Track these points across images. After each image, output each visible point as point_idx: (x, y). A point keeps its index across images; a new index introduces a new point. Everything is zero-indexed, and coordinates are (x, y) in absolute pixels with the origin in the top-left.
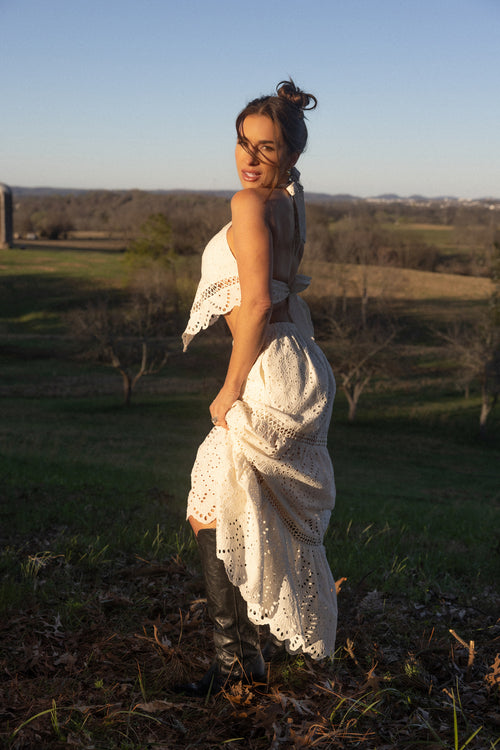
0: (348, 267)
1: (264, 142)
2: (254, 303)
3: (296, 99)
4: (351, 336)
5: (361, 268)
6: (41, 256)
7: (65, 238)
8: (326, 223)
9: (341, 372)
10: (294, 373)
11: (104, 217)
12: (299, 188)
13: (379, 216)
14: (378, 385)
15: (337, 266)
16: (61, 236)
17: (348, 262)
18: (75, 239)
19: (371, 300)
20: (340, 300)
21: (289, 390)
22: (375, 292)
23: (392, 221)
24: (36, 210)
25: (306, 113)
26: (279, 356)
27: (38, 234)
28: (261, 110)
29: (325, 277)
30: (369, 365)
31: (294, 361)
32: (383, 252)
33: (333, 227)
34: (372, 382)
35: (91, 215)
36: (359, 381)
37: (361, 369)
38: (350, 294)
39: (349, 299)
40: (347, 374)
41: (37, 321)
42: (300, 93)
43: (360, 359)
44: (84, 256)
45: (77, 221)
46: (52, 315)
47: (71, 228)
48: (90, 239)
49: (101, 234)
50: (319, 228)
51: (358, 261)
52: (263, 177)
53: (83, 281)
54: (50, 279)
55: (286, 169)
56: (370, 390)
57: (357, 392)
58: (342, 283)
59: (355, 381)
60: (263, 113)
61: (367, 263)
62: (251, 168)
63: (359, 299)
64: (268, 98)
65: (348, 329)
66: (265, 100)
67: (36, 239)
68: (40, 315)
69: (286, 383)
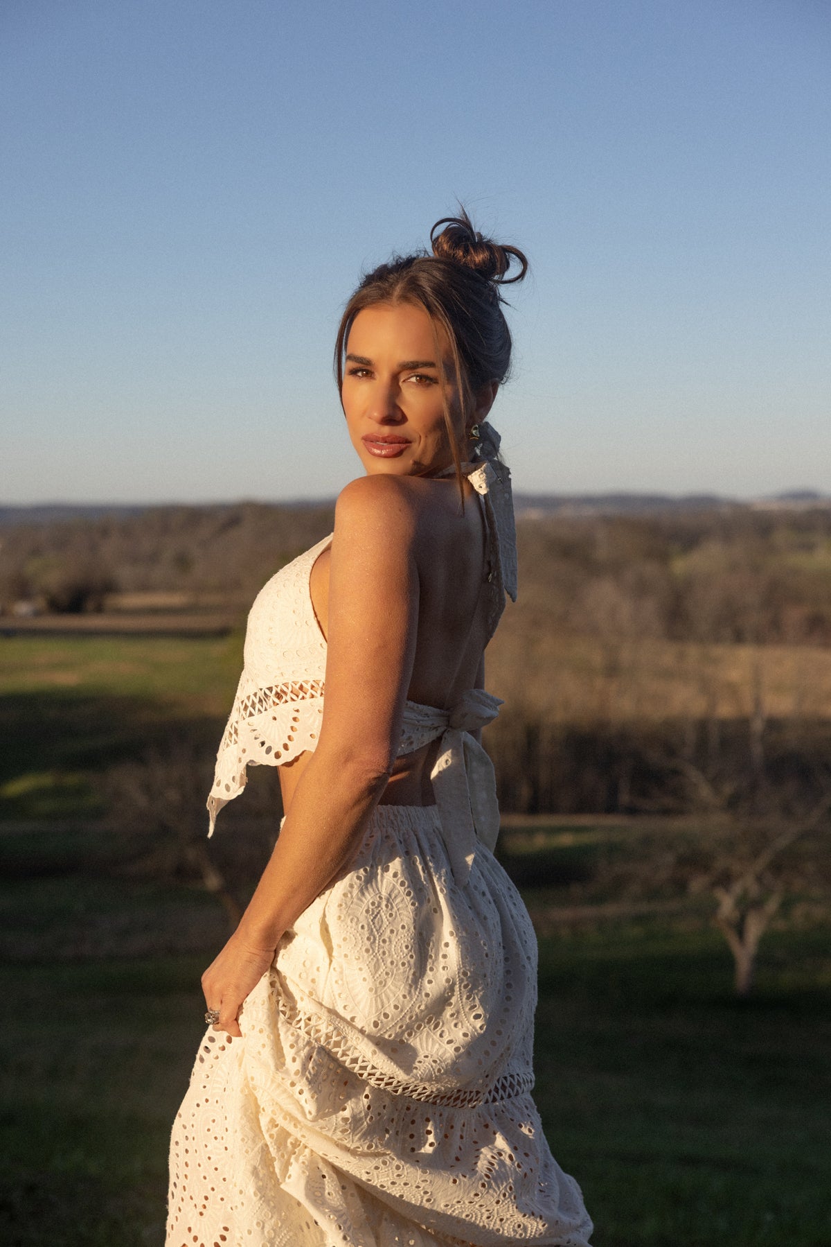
0: (718, 651)
1: (411, 367)
2: (347, 756)
3: (479, 258)
4: (732, 804)
5: (746, 654)
6: (45, 651)
7: (99, 610)
8: (663, 558)
9: (714, 885)
10: (400, 943)
11: (183, 562)
12: (500, 476)
13: (781, 537)
14: (799, 912)
15: (693, 652)
16: (90, 605)
17: (718, 640)
18: (120, 612)
19: (774, 724)
20: (702, 726)
21: (383, 983)
22: (780, 704)
23: (809, 548)
24: (36, 552)
25: (503, 291)
26: (369, 897)
27: (41, 603)
28: (398, 290)
29: (667, 675)
30: (776, 867)
31: (405, 911)
32: (794, 616)
33: (680, 566)
34: (786, 907)
35: (154, 558)
36: (757, 904)
37: (759, 879)
38: (725, 710)
39: (724, 724)
40: (727, 890)
41: (41, 793)
42: (488, 246)
43: (756, 854)
44: (138, 649)
45: (125, 573)
46: (73, 779)
47: (110, 587)
48: (155, 611)
49: (176, 600)
50: (650, 569)
51: (739, 638)
52: (417, 449)
53: (138, 702)
54: (66, 701)
55: (469, 427)
56: (781, 925)
57: (754, 929)
58: (706, 687)
59: (747, 905)
60: (404, 298)
61: (760, 640)
62: (386, 430)
63: (743, 723)
64: (410, 261)
65: (728, 789)
66: (405, 266)
67: (37, 614)
68: (45, 780)
69: (377, 967)
